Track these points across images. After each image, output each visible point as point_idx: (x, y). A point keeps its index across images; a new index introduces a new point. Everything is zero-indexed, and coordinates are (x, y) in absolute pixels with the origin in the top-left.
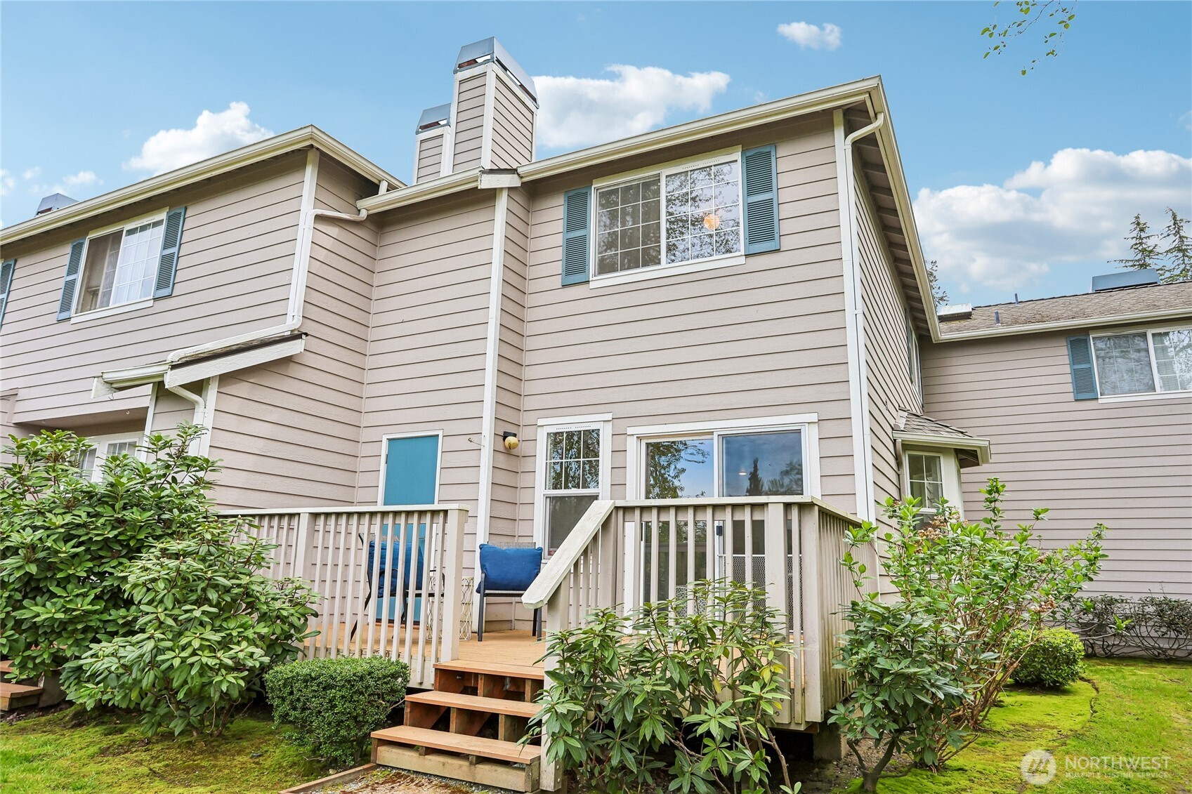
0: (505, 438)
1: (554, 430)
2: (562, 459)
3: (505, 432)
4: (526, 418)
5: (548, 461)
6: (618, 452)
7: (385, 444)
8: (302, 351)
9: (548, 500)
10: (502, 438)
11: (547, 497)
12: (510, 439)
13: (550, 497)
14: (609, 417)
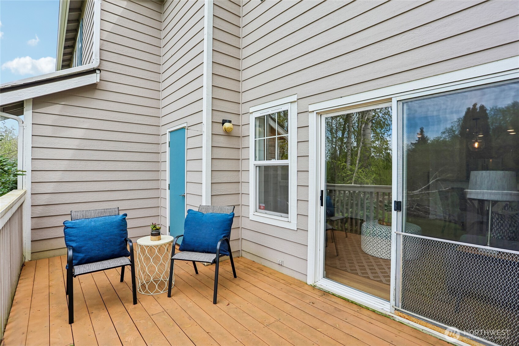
0: (223, 124)
1: (258, 115)
2: (264, 137)
3: (223, 120)
4: (244, 109)
5: (257, 139)
6: (302, 127)
7: (168, 135)
8: (98, 81)
9: (258, 168)
10: (222, 124)
11: (256, 166)
12: (227, 125)
13: (259, 167)
14: (294, 98)
